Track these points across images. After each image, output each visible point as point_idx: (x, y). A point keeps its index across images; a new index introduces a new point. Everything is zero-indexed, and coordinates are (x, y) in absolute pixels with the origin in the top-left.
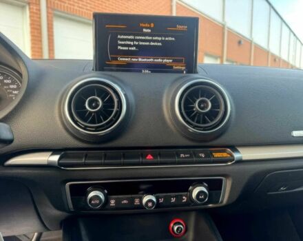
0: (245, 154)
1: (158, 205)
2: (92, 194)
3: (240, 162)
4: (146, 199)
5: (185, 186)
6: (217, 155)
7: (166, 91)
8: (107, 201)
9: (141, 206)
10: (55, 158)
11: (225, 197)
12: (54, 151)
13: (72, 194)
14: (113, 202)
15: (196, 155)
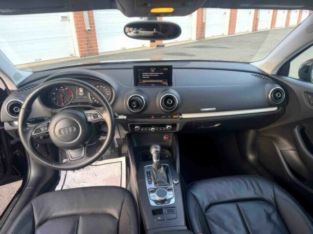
0: (185, 116)
1: (156, 131)
2: (136, 127)
3: (182, 118)
4: (152, 129)
5: (164, 125)
6: (174, 116)
7: (158, 96)
8: (140, 129)
9: (150, 131)
10: (125, 117)
11: (178, 129)
12: (125, 115)
13: (130, 127)
14: (142, 130)
15: (167, 116)
